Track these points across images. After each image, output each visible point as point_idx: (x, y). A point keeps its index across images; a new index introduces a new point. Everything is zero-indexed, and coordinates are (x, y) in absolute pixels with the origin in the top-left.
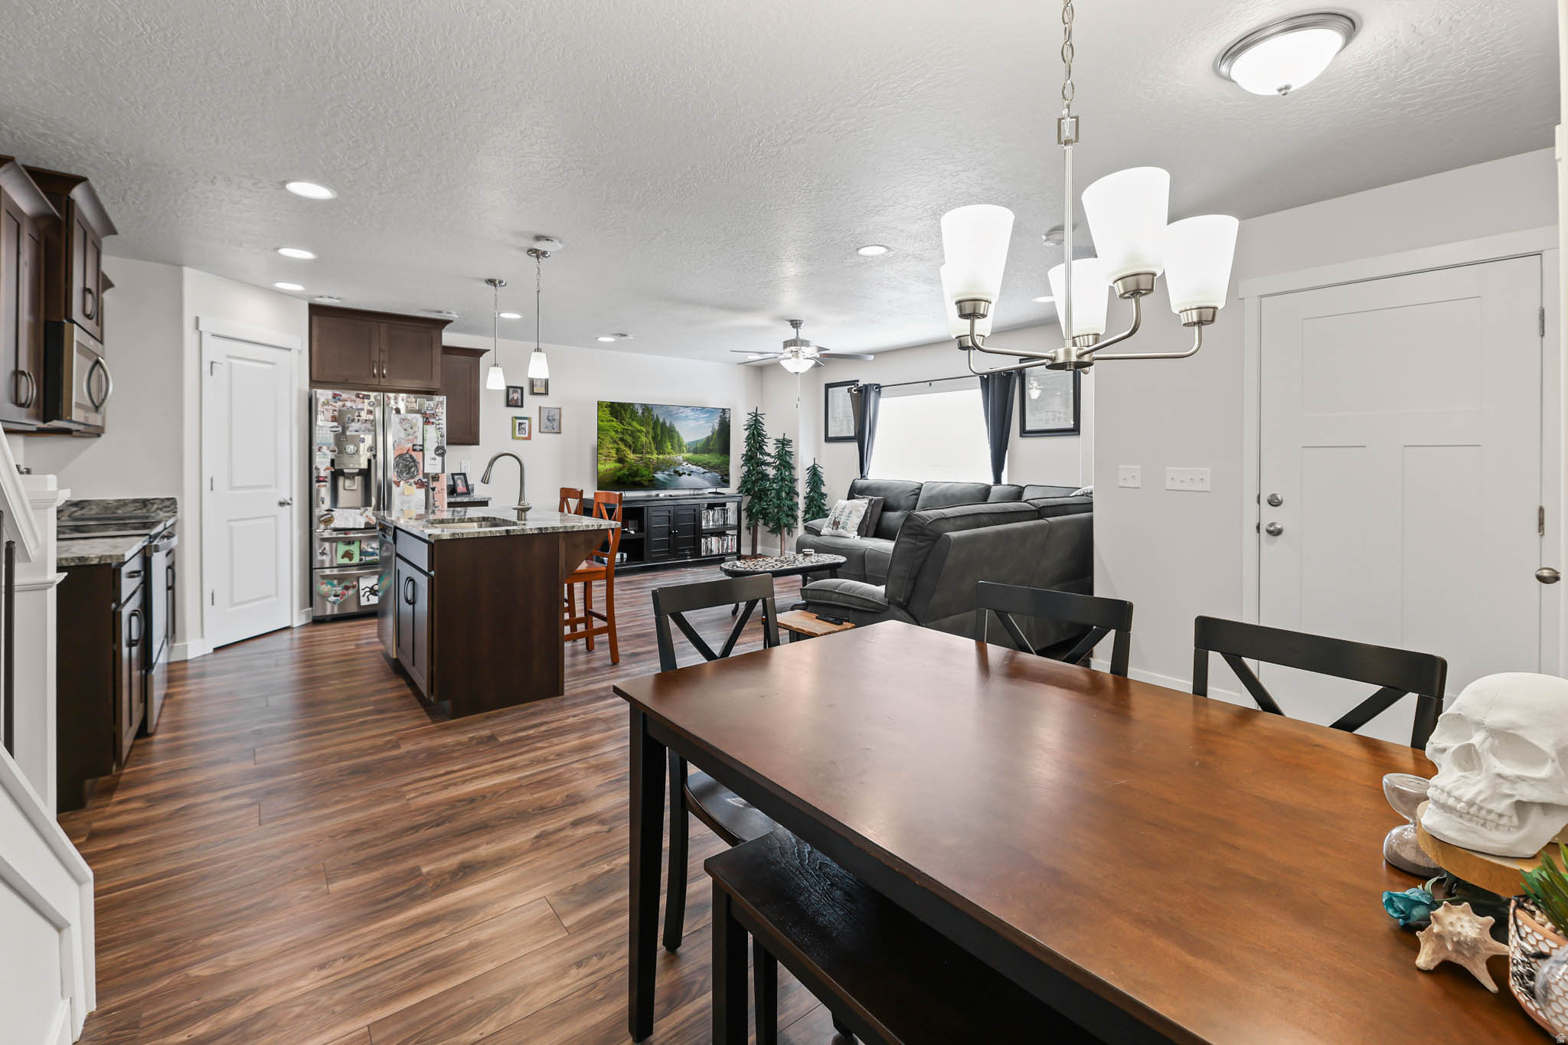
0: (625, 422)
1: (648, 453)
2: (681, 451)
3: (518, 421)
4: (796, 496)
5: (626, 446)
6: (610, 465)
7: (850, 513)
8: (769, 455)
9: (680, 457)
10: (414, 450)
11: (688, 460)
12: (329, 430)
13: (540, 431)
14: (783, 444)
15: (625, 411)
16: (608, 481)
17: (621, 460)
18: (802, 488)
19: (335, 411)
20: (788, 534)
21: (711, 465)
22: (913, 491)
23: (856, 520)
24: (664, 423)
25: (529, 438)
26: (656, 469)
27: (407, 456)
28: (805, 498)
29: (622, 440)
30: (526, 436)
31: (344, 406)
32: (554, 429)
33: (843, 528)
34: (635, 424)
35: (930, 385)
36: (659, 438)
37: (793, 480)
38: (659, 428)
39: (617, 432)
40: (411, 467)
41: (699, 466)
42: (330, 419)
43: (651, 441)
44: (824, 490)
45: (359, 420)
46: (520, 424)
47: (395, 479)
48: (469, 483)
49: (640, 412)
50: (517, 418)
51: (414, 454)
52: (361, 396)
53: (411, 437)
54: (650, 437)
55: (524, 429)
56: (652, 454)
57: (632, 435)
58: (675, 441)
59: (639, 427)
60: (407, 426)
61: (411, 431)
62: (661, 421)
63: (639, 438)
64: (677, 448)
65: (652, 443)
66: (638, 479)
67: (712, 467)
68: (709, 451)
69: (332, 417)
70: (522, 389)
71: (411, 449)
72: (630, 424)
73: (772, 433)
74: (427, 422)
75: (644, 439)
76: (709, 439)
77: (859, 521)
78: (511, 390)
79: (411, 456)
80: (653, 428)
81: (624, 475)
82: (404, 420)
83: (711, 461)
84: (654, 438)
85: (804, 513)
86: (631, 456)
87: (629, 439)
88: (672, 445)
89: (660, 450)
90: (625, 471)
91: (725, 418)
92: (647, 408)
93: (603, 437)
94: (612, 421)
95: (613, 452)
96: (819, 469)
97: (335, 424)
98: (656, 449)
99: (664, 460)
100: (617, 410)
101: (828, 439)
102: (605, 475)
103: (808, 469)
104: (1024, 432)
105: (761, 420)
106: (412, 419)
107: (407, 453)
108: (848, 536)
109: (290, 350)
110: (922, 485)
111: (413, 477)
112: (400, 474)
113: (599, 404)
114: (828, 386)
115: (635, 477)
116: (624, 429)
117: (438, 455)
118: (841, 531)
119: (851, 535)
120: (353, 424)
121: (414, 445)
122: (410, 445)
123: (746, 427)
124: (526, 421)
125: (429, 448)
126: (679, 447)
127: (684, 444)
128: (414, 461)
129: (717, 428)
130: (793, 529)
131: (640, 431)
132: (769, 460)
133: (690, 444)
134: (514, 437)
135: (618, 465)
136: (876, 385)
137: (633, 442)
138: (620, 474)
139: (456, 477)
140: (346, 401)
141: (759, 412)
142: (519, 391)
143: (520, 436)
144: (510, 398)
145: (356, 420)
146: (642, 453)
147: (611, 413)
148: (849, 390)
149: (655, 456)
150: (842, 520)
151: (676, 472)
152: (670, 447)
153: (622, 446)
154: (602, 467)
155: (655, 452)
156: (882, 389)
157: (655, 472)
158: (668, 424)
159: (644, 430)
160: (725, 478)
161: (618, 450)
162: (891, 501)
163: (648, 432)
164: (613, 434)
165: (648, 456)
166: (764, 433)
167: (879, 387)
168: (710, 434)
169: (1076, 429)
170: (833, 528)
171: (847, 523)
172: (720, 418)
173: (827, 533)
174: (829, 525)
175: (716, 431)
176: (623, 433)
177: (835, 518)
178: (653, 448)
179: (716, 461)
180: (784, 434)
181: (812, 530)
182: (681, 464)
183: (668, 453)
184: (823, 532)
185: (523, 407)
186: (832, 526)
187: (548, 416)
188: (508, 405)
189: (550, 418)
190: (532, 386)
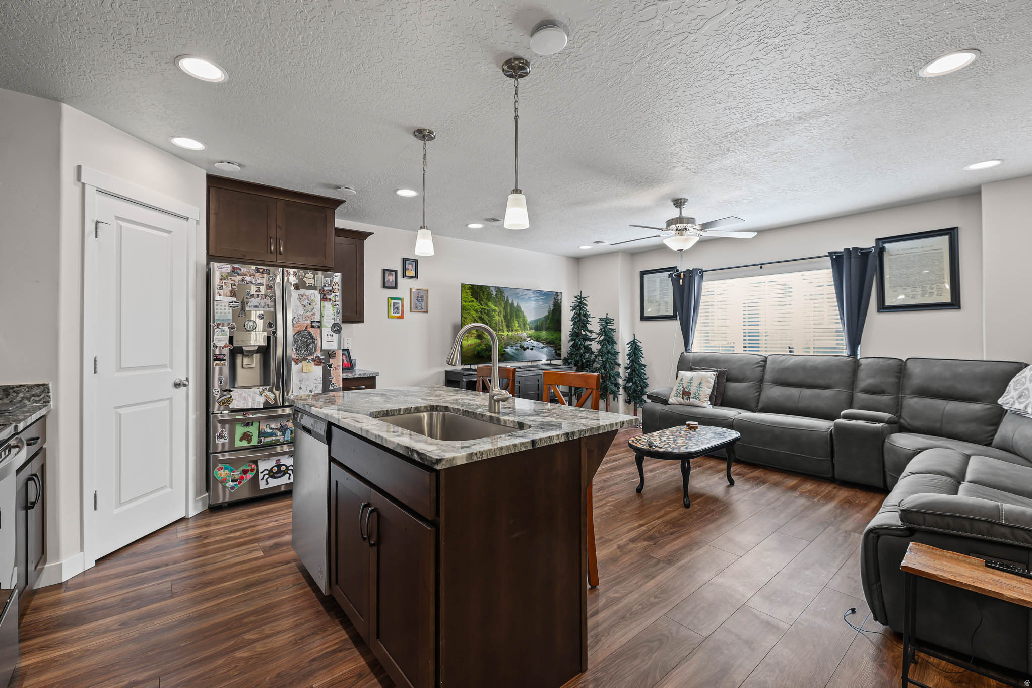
0: (482, 303)
1: (501, 330)
2: (525, 329)
3: (393, 301)
4: (616, 367)
6: (472, 341)
7: (700, 384)
8: (591, 332)
9: (524, 334)
10: (312, 327)
11: (530, 336)
12: (227, 305)
14: (607, 323)
15: (483, 292)
16: (469, 355)
17: (480, 337)
18: (623, 360)
19: (235, 285)
20: (614, 399)
21: (548, 341)
22: (759, 363)
23: (707, 390)
24: (512, 304)
25: (402, 317)
27: (306, 333)
28: (627, 368)
29: (480, 318)
30: (400, 315)
31: (243, 280)
32: (422, 309)
33: (696, 398)
34: (490, 304)
35: (761, 268)
36: (509, 317)
37: (616, 354)
38: (509, 308)
39: (476, 311)
40: (310, 344)
41: (539, 342)
42: (229, 294)
43: (503, 319)
44: (643, 361)
45: (258, 295)
46: (394, 304)
47: (294, 356)
49: (494, 293)
50: (392, 299)
51: (312, 331)
52: (261, 271)
53: (309, 314)
54: (502, 315)
55: (398, 308)
56: (504, 331)
57: (488, 314)
58: (521, 319)
59: (494, 307)
60: (305, 302)
61: (309, 308)
62: (510, 302)
63: (494, 316)
64: (522, 326)
65: (504, 321)
67: (548, 343)
68: (546, 329)
69: (231, 292)
70: (396, 272)
71: (309, 326)
72: (486, 304)
73: (595, 313)
74: (324, 299)
75: (497, 318)
76: (546, 318)
77: (710, 391)
78: (387, 273)
79: (310, 334)
80: (505, 309)
81: (482, 350)
82: (302, 296)
83: (548, 337)
84: (505, 317)
85: (625, 382)
87: (487, 318)
88: (518, 323)
89: (510, 327)
90: (482, 346)
91: (558, 300)
92: (500, 291)
93: (466, 316)
94: (473, 301)
96: (639, 344)
97: (234, 299)
98: (507, 326)
99: (512, 336)
100: (477, 292)
101: (643, 318)
102: (467, 350)
103: (628, 344)
104: (883, 308)
105: (585, 302)
106: (310, 295)
107: (305, 330)
108: (702, 405)
109: (187, 219)
110: (766, 358)
111: (311, 354)
112: (298, 351)
113: (463, 286)
114: (643, 273)
116: (482, 309)
117: (335, 332)
118: (692, 400)
119: (704, 405)
120: (253, 299)
121: (312, 322)
122: (309, 322)
123: (572, 308)
124: (400, 302)
125: (326, 324)
126: (523, 325)
127: (528, 323)
128: (312, 338)
129: (552, 308)
130: (618, 395)
131: (494, 311)
132: (594, 336)
133: (532, 322)
134: (389, 316)
135: (478, 341)
136: (700, 269)
137: (489, 321)
138: (479, 349)
140: (247, 275)
141: (582, 296)
142: (394, 273)
143: (394, 315)
144: (386, 280)
145: (256, 296)
147: (472, 295)
148: (670, 276)
149: (506, 333)
150: (693, 390)
151: (522, 347)
152: (517, 325)
154: (465, 343)
155: (506, 329)
156: (704, 273)
157: (506, 347)
158: (515, 305)
159: (497, 309)
160: (558, 352)
162: (734, 373)
163: (500, 312)
164: (473, 313)
165: (501, 333)
166: (588, 313)
167: (702, 271)
168: (547, 314)
169: (955, 303)
170: (683, 398)
171: (699, 393)
172: (554, 300)
173: (678, 403)
174: (677, 394)
175: (551, 312)
176: (481, 312)
177: (684, 388)
178: (504, 326)
179: (552, 337)
180: (607, 314)
181: (658, 399)
182: (525, 340)
183: (516, 331)
184: (671, 401)
185: (397, 289)
186: (681, 396)
187: (418, 297)
188: (384, 286)
189: (419, 299)
190: (404, 269)
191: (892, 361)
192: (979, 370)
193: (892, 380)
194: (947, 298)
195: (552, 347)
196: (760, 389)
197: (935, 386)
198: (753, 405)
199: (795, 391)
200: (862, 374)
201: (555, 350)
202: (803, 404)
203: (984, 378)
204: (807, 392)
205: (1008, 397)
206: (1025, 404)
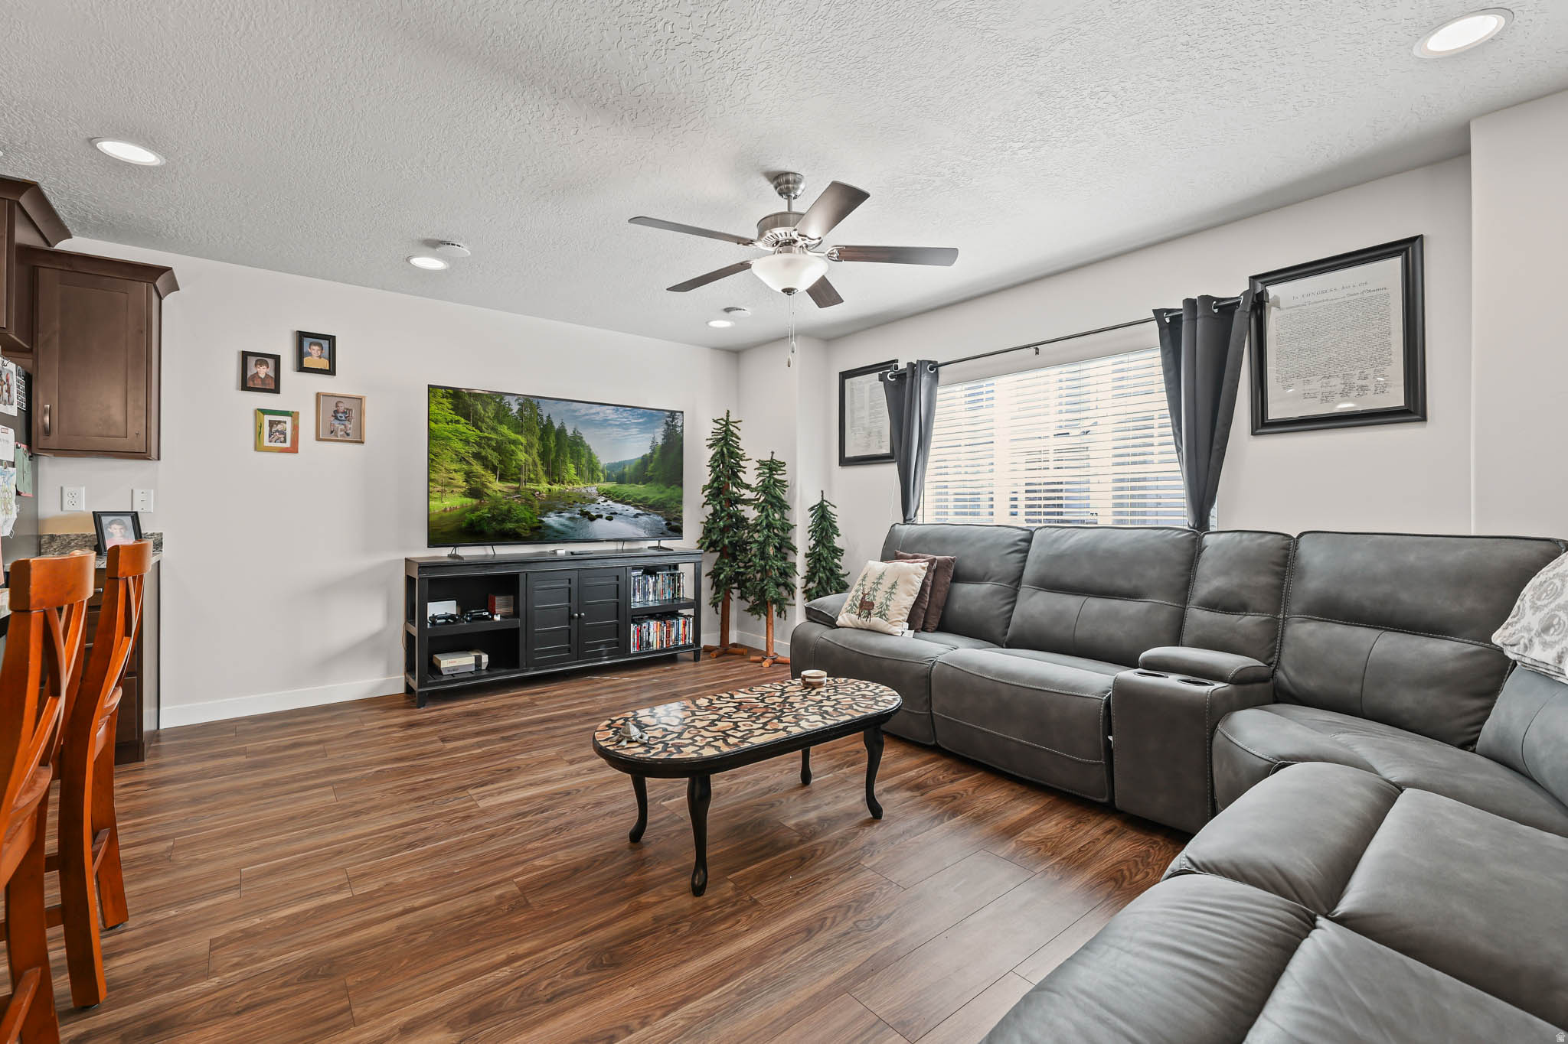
0: (484, 426)
1: (531, 480)
2: (594, 479)
3: (267, 418)
4: (791, 552)
5: (486, 467)
6: (454, 502)
7: (893, 586)
8: (748, 487)
9: (592, 489)
11: (608, 495)
13: (318, 439)
14: (771, 469)
15: (484, 405)
16: (446, 529)
17: (474, 493)
18: (802, 540)
20: (779, 614)
21: (650, 502)
22: (1015, 544)
23: (905, 600)
24: (561, 432)
25: (294, 449)
26: (546, 509)
28: (807, 556)
29: (477, 456)
30: (288, 445)
32: (348, 435)
33: (881, 615)
34: (504, 429)
35: (1037, 352)
36: (552, 456)
37: (788, 527)
38: (552, 438)
39: (467, 442)
43: (537, 460)
44: (838, 542)
46: (272, 424)
48: (142, 532)
49: (515, 408)
50: (265, 412)
54: (535, 452)
55: (283, 433)
56: (538, 482)
57: (499, 448)
58: (584, 461)
59: (513, 436)
62: (557, 426)
63: (514, 454)
64: (587, 473)
65: (539, 463)
66: (509, 526)
67: (651, 507)
68: (646, 480)
70: (277, 359)
72: (494, 429)
73: (753, 450)
75: (522, 456)
76: (645, 461)
77: (911, 601)
78: (252, 361)
80: (541, 439)
81: (482, 519)
83: (650, 496)
84: (543, 455)
85: (804, 580)
86: (496, 486)
87: (493, 457)
88: (577, 468)
89: (554, 474)
90: (485, 512)
91: (675, 426)
92: (530, 403)
93: (436, 450)
94: (457, 422)
95: (459, 479)
96: (830, 508)
98: (547, 473)
99: (561, 492)
100: (467, 404)
101: (845, 461)
102: (441, 518)
103: (812, 509)
104: (1262, 424)
105: (735, 431)
108: (890, 631)
110: (1032, 533)
113: (432, 389)
114: (845, 376)
115: (503, 521)
116: (481, 438)
118: (875, 620)
119: (897, 630)
123: (711, 442)
124: (288, 419)
126: (591, 471)
127: (601, 468)
129: (660, 441)
130: (787, 607)
131: (514, 442)
132: (748, 494)
133: (612, 467)
134: (258, 447)
135: (470, 502)
136: (930, 362)
137: (501, 462)
138: (473, 517)
139: (105, 520)
141: (730, 420)
142: (271, 362)
143: (273, 444)
144: (249, 374)
146: (519, 480)
147: (456, 409)
148: (881, 378)
149: (544, 487)
150: (879, 598)
151: (585, 514)
152: (573, 471)
153: (477, 468)
154: (437, 506)
155: (544, 479)
156: (941, 369)
157: (544, 515)
158: (570, 432)
159: (523, 440)
160: (674, 524)
161: (469, 476)
162: (970, 564)
163: (530, 445)
164: (459, 446)
165: (530, 486)
166: (741, 452)
167: (935, 366)
168: (648, 452)
169: (1414, 409)
170: (860, 615)
171: (887, 606)
172: (666, 427)
173: (851, 625)
174: (852, 608)
175: (658, 448)
176: (479, 444)
177: (864, 595)
178: (541, 473)
179: (658, 496)
180: (773, 453)
181: (821, 616)
182: (593, 501)
183: (570, 482)
184: (840, 621)
185: (279, 392)
186: (858, 611)
187: (336, 412)
188: (245, 386)
189: (339, 415)
190: (301, 354)
191: (1269, 537)
192: (1453, 558)
193: (1265, 580)
194: (1396, 398)
195: (659, 514)
196: (1013, 597)
197: (1354, 594)
198: (998, 630)
199: (1071, 603)
200: (1205, 567)
201: (666, 519)
202: (1083, 632)
203: (1463, 579)
204: (1096, 604)
205: (1518, 626)
206: (1558, 648)
